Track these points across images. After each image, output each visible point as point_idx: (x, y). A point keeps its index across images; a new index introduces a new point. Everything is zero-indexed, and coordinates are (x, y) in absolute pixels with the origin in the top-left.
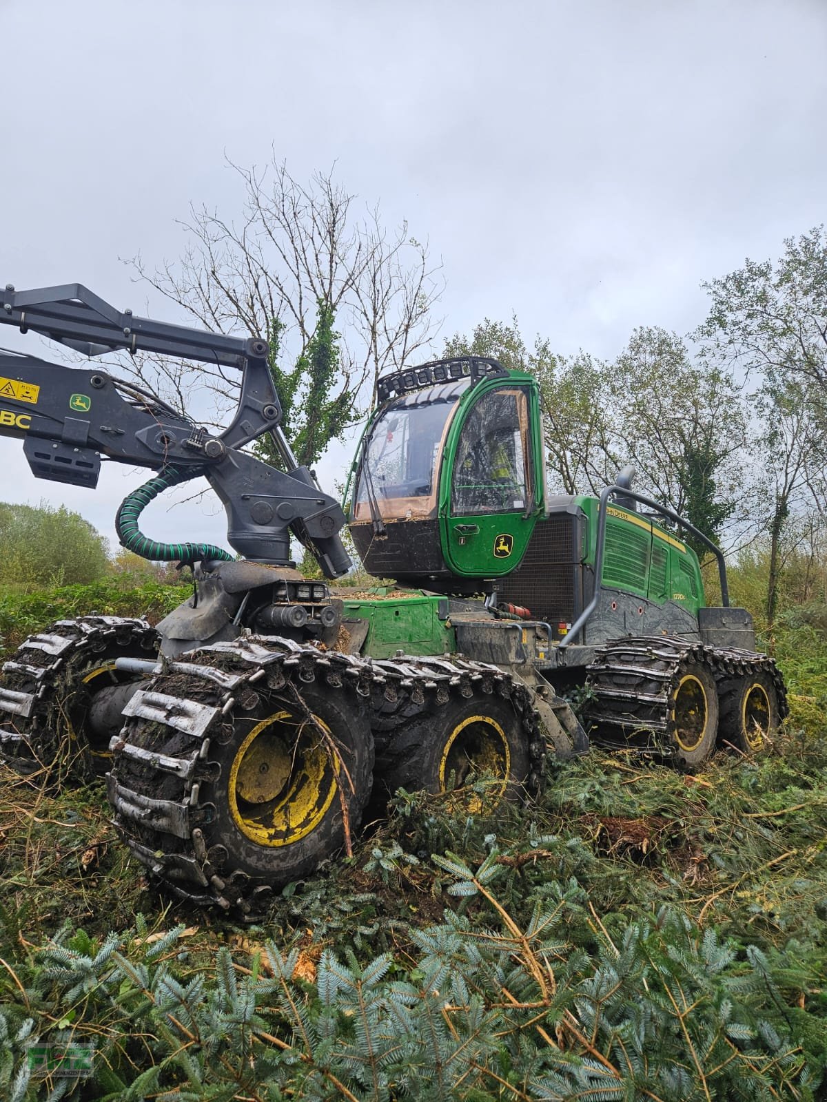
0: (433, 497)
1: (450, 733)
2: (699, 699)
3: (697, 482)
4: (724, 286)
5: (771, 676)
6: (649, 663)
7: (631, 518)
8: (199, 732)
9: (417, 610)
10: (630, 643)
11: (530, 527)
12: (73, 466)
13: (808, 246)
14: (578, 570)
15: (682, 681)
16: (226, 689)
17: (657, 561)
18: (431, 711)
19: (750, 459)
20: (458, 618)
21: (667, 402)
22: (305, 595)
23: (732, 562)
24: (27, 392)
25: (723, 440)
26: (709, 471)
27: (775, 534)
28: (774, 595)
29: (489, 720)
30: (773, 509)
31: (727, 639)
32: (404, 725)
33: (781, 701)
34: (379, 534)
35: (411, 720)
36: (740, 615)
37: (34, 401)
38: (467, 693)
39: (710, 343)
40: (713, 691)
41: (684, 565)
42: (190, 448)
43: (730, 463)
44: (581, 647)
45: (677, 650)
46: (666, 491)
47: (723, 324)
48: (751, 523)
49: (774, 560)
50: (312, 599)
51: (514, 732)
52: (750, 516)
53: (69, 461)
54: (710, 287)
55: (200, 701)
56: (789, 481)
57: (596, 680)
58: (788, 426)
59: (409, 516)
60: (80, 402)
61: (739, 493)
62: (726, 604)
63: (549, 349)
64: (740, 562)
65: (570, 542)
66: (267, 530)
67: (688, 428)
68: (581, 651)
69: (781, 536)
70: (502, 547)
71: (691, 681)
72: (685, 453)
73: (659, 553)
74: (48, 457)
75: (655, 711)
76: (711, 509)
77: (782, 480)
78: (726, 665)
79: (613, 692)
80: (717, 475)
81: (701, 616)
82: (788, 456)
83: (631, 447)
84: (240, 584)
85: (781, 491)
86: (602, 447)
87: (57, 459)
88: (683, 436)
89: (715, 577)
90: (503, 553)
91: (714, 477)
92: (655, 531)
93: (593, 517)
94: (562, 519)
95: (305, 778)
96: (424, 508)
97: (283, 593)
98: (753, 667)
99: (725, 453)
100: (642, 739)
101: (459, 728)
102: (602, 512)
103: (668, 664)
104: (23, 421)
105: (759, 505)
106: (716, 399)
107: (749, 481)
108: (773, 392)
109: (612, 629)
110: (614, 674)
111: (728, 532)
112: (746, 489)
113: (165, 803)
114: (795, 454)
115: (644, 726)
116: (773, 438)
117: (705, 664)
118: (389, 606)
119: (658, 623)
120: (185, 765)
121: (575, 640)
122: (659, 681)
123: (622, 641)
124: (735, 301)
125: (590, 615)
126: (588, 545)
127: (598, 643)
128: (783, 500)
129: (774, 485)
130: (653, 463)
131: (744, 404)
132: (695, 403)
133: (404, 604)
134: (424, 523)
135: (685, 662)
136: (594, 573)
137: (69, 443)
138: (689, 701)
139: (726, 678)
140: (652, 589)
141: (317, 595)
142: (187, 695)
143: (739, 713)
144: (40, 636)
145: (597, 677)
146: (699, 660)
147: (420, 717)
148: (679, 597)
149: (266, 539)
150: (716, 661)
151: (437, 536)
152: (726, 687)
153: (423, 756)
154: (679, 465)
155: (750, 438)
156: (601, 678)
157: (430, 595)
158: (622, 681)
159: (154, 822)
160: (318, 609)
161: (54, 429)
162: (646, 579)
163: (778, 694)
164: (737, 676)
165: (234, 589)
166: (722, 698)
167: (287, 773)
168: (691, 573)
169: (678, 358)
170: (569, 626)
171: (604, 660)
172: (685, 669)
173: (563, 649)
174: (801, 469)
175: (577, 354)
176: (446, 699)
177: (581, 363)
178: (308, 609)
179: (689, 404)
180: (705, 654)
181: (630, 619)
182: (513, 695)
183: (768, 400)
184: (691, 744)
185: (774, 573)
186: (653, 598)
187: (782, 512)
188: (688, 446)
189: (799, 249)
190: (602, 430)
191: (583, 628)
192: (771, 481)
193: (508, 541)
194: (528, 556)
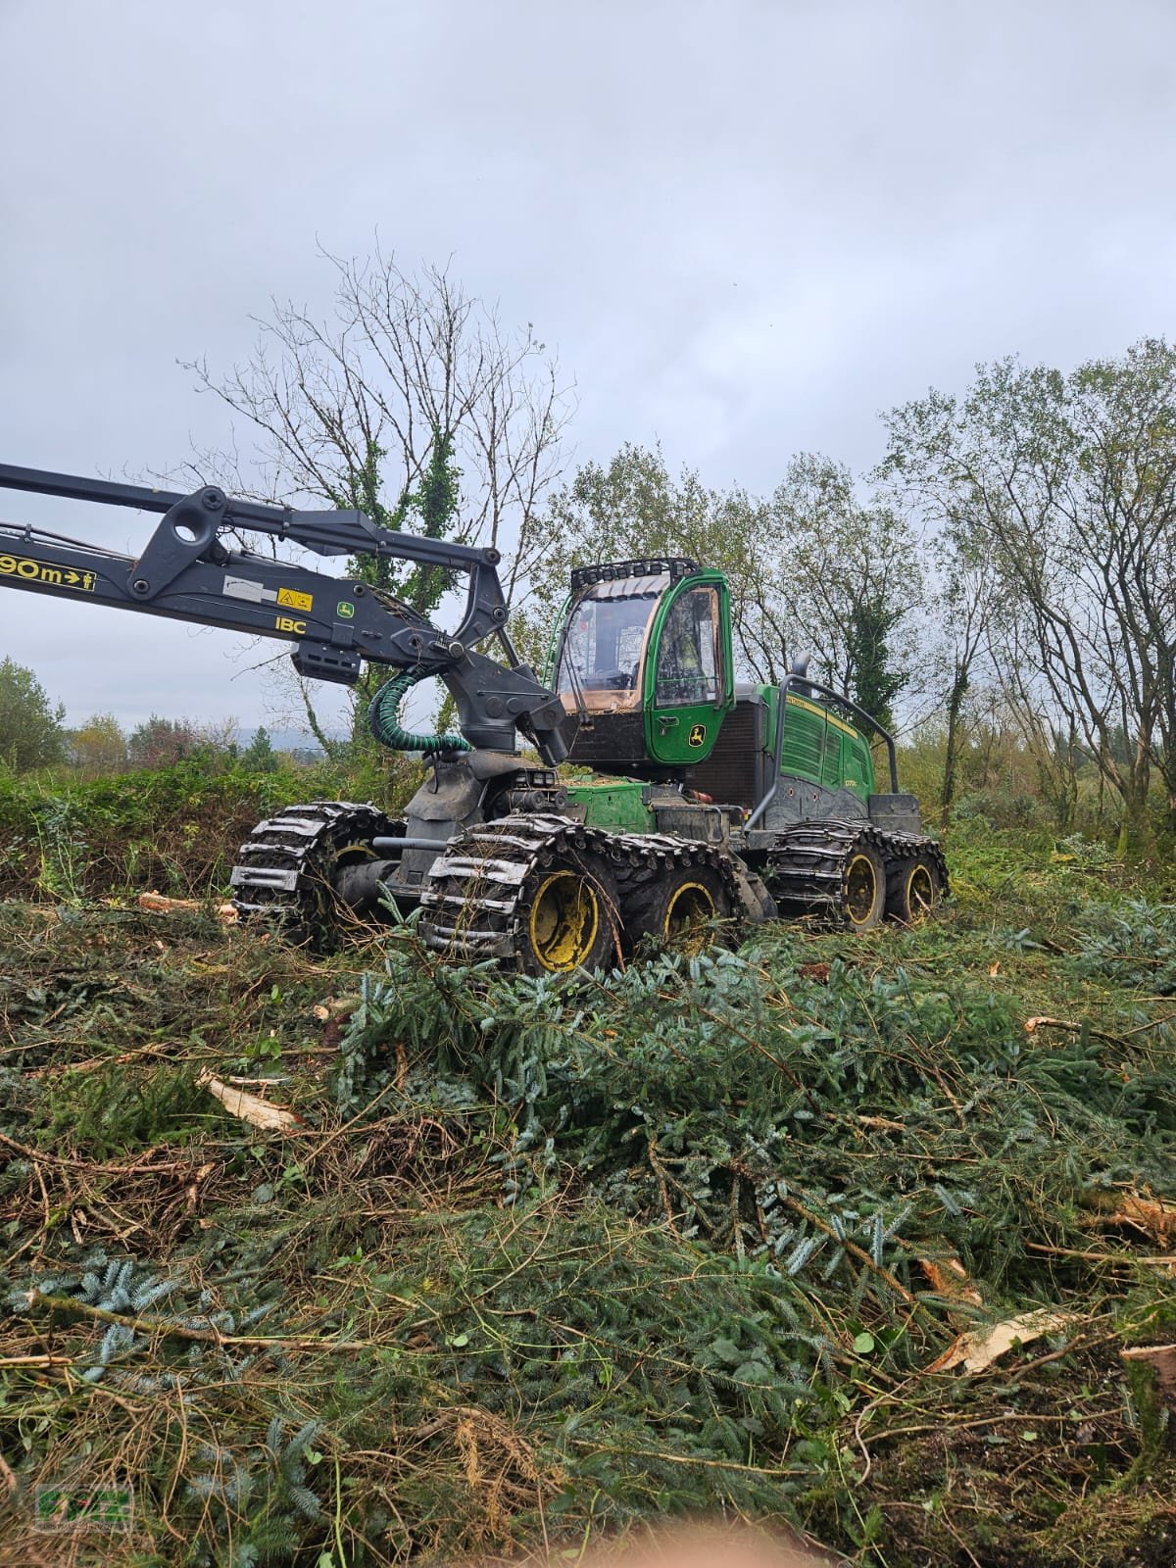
0: (638, 691)
1: (673, 895)
2: (869, 878)
3: (867, 648)
4: (903, 416)
5: (932, 856)
6: (825, 844)
7: (808, 706)
8: (518, 882)
9: (626, 796)
10: (808, 827)
11: (720, 718)
12: (339, 667)
13: (1002, 374)
14: (759, 757)
15: (855, 860)
16: (531, 851)
17: (831, 747)
18: (657, 878)
19: (926, 620)
20: (657, 803)
21: (832, 549)
22: (539, 781)
23: (905, 741)
24: (302, 601)
25: (895, 598)
26: (880, 634)
27: (954, 710)
28: (951, 782)
29: (701, 887)
30: (952, 681)
31: (895, 825)
32: (637, 888)
33: (943, 882)
34: (584, 724)
35: (643, 884)
36: (908, 801)
37: (309, 609)
38: (687, 862)
39: (885, 487)
40: (881, 871)
41: (856, 752)
42: (437, 650)
43: (905, 624)
44: (761, 831)
45: (850, 831)
46: (831, 658)
47: (899, 464)
48: (925, 696)
49: (951, 740)
50: (545, 785)
51: (720, 898)
52: (926, 688)
53: (336, 662)
54: (886, 418)
55: (510, 860)
56: (971, 647)
57: (775, 861)
58: (970, 581)
59: (614, 707)
60: (345, 610)
61: (913, 660)
62: (895, 790)
63: (699, 482)
64: (915, 741)
65: (752, 732)
66: (500, 723)
67: (857, 582)
68: (761, 835)
69: (961, 712)
70: (696, 737)
71: (861, 860)
72: (854, 611)
73: (832, 740)
74: (318, 659)
75: (831, 886)
76: (883, 680)
77: (962, 648)
78: (893, 846)
79: (794, 871)
80: (891, 640)
81: (871, 802)
82: (970, 617)
83: (792, 604)
84: (488, 772)
85: (961, 659)
86: (758, 602)
87: (327, 660)
88: (851, 590)
89: (886, 762)
90: (697, 742)
91: (887, 642)
92: (830, 718)
93: (773, 706)
94: (746, 706)
95: (567, 928)
96: (631, 700)
97: (522, 780)
98: (917, 849)
99: (899, 613)
100: (821, 909)
101: (679, 892)
102: (782, 701)
103: (843, 844)
104: (300, 627)
105: (936, 675)
106: (890, 548)
107: (926, 646)
108: (957, 537)
109: (790, 815)
110: (792, 855)
111: (901, 707)
112: (921, 656)
113: (492, 934)
114: (977, 618)
115: (822, 898)
116: (954, 592)
117: (875, 844)
118: (604, 791)
119: (831, 810)
120: (509, 906)
121: (756, 825)
122: (835, 860)
123: (799, 826)
124: (917, 440)
125: (771, 801)
126: (767, 732)
127: (777, 827)
128: (963, 669)
129: (953, 653)
130: (815, 622)
131: (920, 553)
132: (865, 551)
133: (616, 790)
134: (630, 715)
135: (857, 842)
136: (773, 760)
137: (336, 647)
138: (860, 879)
139: (894, 859)
140: (828, 776)
141: (549, 782)
142: (497, 857)
143: (904, 892)
144: (279, 820)
145: (777, 857)
146: (870, 841)
147: (650, 882)
148: (850, 783)
149: (499, 730)
150: (886, 842)
151: (642, 727)
152: (892, 868)
153: (654, 913)
154: (846, 625)
155: (927, 595)
156: (782, 860)
157: (636, 783)
158: (801, 861)
159: (482, 948)
160: (552, 794)
161: (324, 634)
162: (820, 765)
163: (940, 876)
164: (903, 857)
165: (482, 777)
166: (889, 879)
167: (554, 924)
168: (862, 759)
169: (842, 493)
170: (750, 812)
171: (784, 843)
172: (857, 849)
173: (747, 833)
174: (984, 634)
175: (731, 488)
176: (672, 867)
177: (736, 500)
178: (545, 793)
179: (857, 552)
180: (875, 836)
181: (806, 806)
182: (720, 865)
183: (951, 547)
184: (860, 918)
185: (951, 757)
186: (826, 785)
187: (962, 684)
188: (857, 603)
189: (990, 378)
190: (758, 581)
191: (764, 814)
192: (950, 647)
193: (701, 732)
194: (718, 744)
